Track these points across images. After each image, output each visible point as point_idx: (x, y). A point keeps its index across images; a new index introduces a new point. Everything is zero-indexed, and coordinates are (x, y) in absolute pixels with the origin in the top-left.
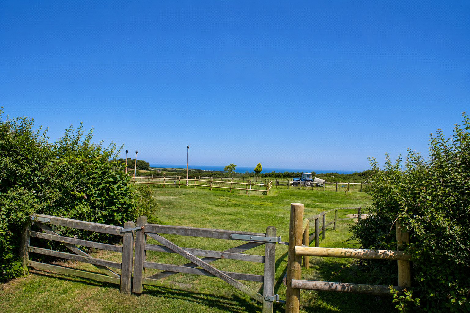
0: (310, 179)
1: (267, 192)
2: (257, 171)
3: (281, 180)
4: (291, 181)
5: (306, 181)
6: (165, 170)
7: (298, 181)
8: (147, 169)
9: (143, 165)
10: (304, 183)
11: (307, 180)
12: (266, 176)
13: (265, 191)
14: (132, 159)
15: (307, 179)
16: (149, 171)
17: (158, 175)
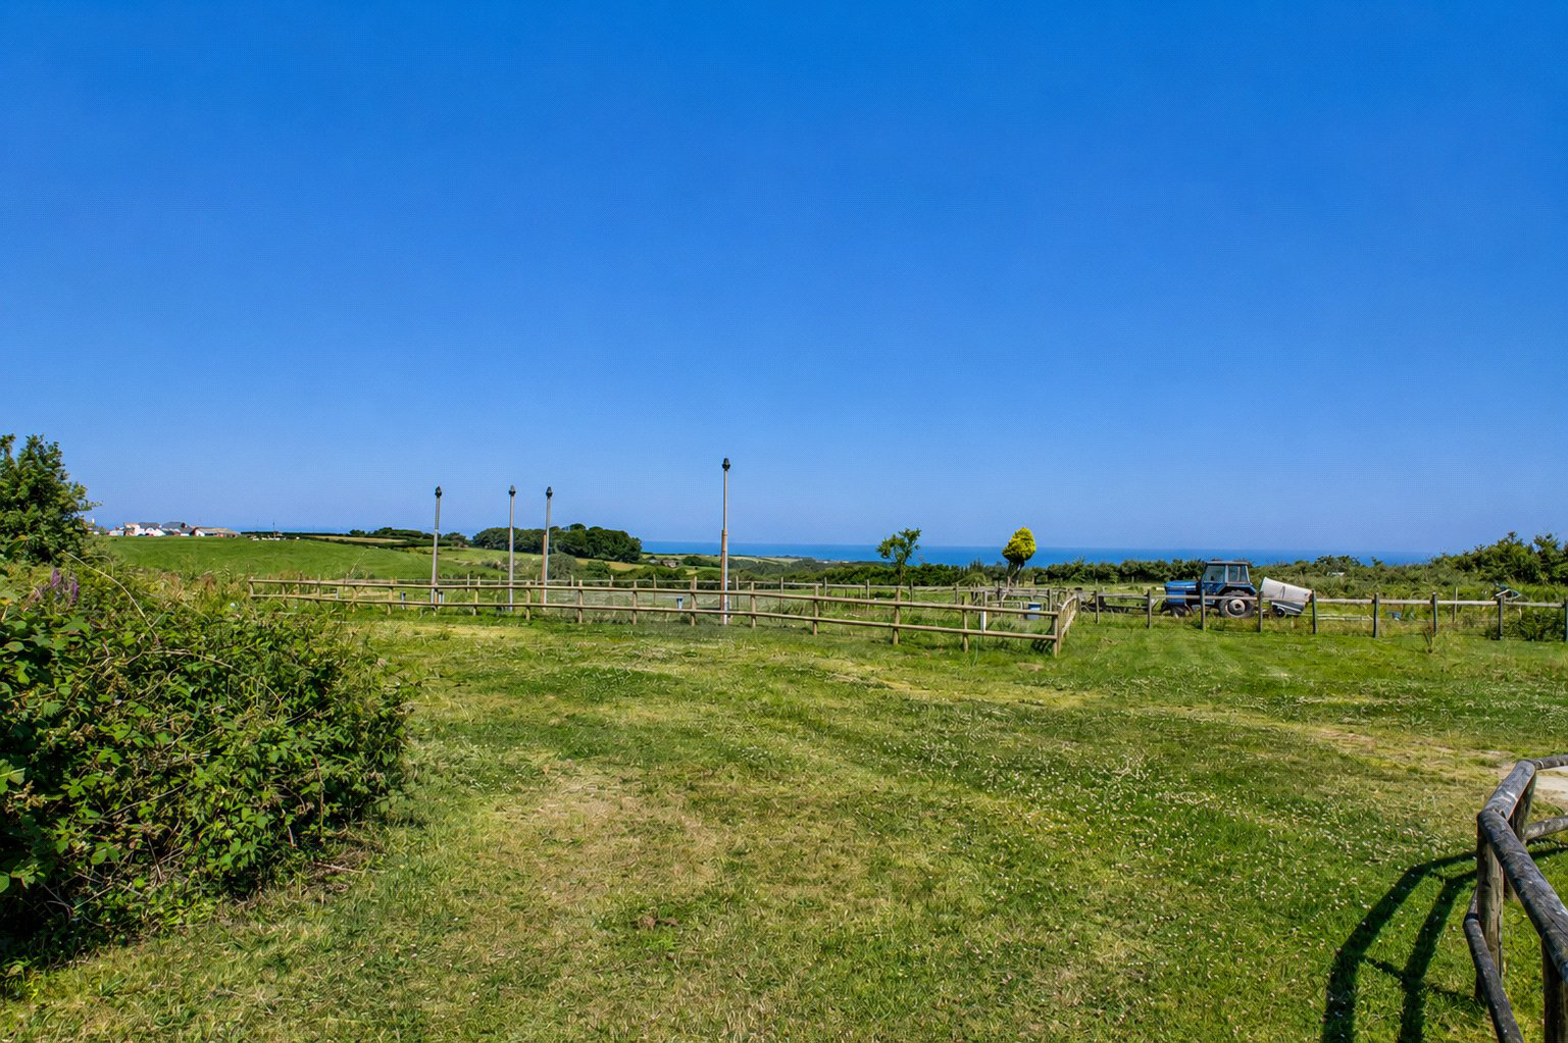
0: (1243, 584)
1: (1054, 641)
2: (1016, 558)
3: (1115, 591)
4: (1158, 594)
5: (1222, 594)
6: (693, 561)
7: (1189, 592)
8: (635, 560)
9: (620, 546)
10: (1217, 604)
11: (1227, 590)
12: (1052, 576)
13: (1048, 640)
14: (587, 529)
15: (1230, 584)
16: (641, 567)
17: (671, 580)
